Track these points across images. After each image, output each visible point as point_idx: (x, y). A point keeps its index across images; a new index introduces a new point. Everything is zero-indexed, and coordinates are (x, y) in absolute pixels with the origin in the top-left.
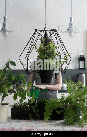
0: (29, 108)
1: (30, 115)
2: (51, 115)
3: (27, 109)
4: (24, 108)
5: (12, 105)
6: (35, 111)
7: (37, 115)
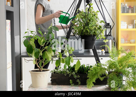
0: (70, 74)
1: (71, 80)
2: (95, 82)
3: (68, 75)
4: (64, 74)
5: (52, 71)
6: (75, 77)
7: (78, 81)
